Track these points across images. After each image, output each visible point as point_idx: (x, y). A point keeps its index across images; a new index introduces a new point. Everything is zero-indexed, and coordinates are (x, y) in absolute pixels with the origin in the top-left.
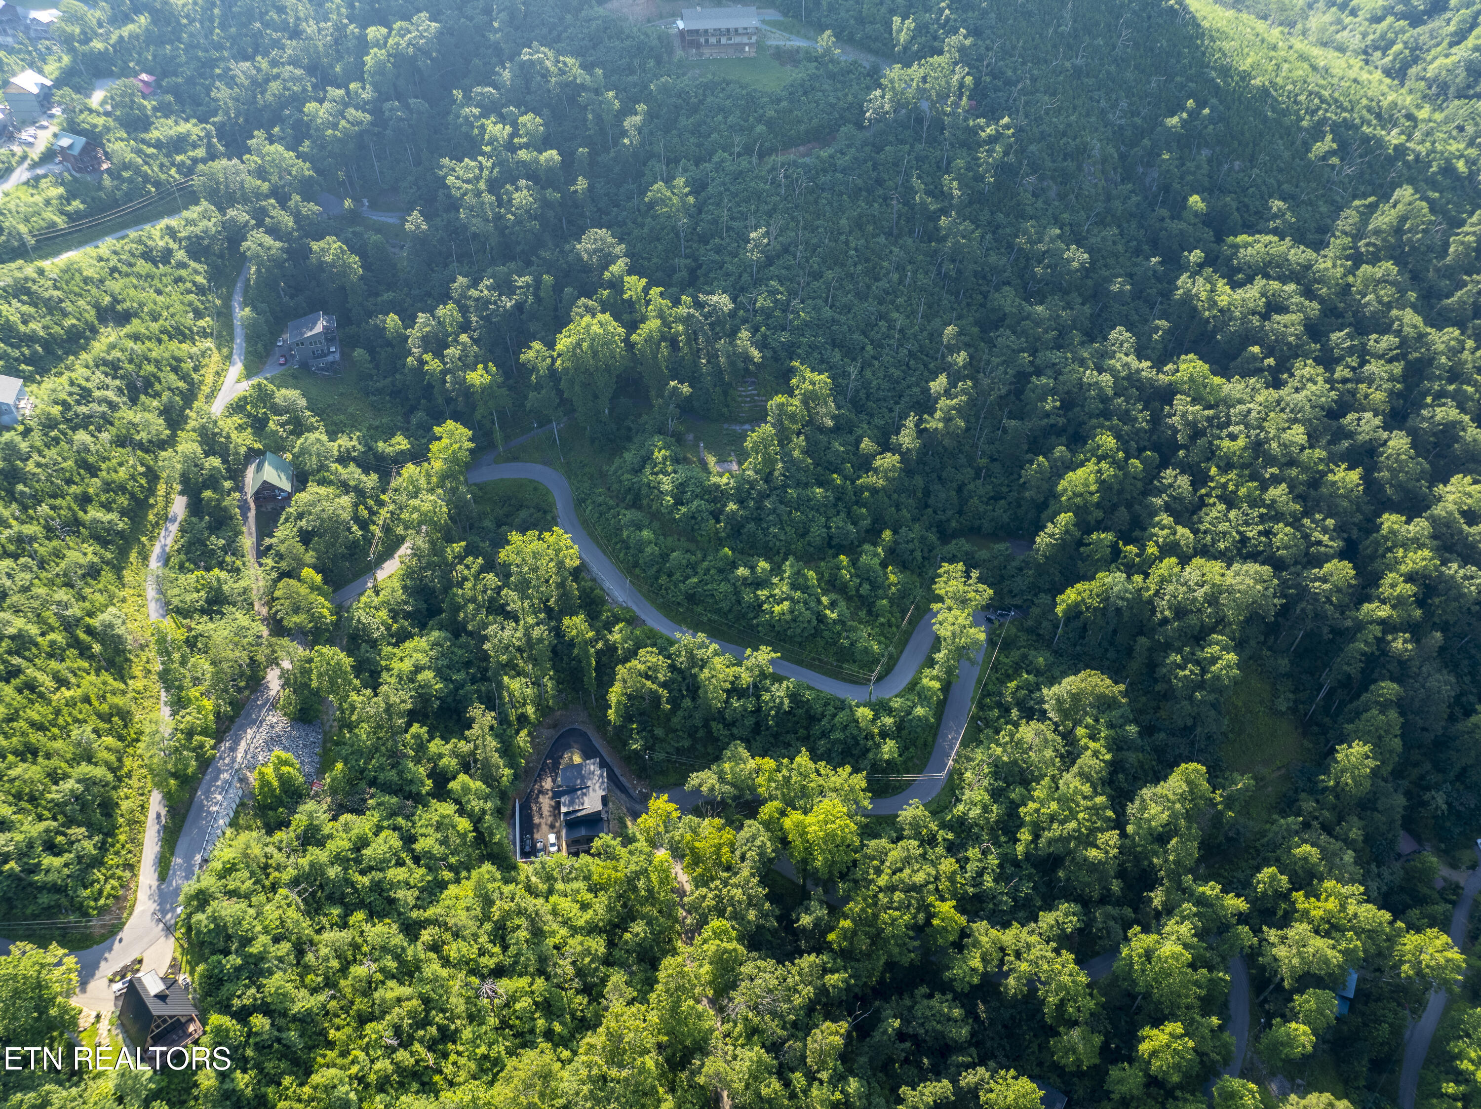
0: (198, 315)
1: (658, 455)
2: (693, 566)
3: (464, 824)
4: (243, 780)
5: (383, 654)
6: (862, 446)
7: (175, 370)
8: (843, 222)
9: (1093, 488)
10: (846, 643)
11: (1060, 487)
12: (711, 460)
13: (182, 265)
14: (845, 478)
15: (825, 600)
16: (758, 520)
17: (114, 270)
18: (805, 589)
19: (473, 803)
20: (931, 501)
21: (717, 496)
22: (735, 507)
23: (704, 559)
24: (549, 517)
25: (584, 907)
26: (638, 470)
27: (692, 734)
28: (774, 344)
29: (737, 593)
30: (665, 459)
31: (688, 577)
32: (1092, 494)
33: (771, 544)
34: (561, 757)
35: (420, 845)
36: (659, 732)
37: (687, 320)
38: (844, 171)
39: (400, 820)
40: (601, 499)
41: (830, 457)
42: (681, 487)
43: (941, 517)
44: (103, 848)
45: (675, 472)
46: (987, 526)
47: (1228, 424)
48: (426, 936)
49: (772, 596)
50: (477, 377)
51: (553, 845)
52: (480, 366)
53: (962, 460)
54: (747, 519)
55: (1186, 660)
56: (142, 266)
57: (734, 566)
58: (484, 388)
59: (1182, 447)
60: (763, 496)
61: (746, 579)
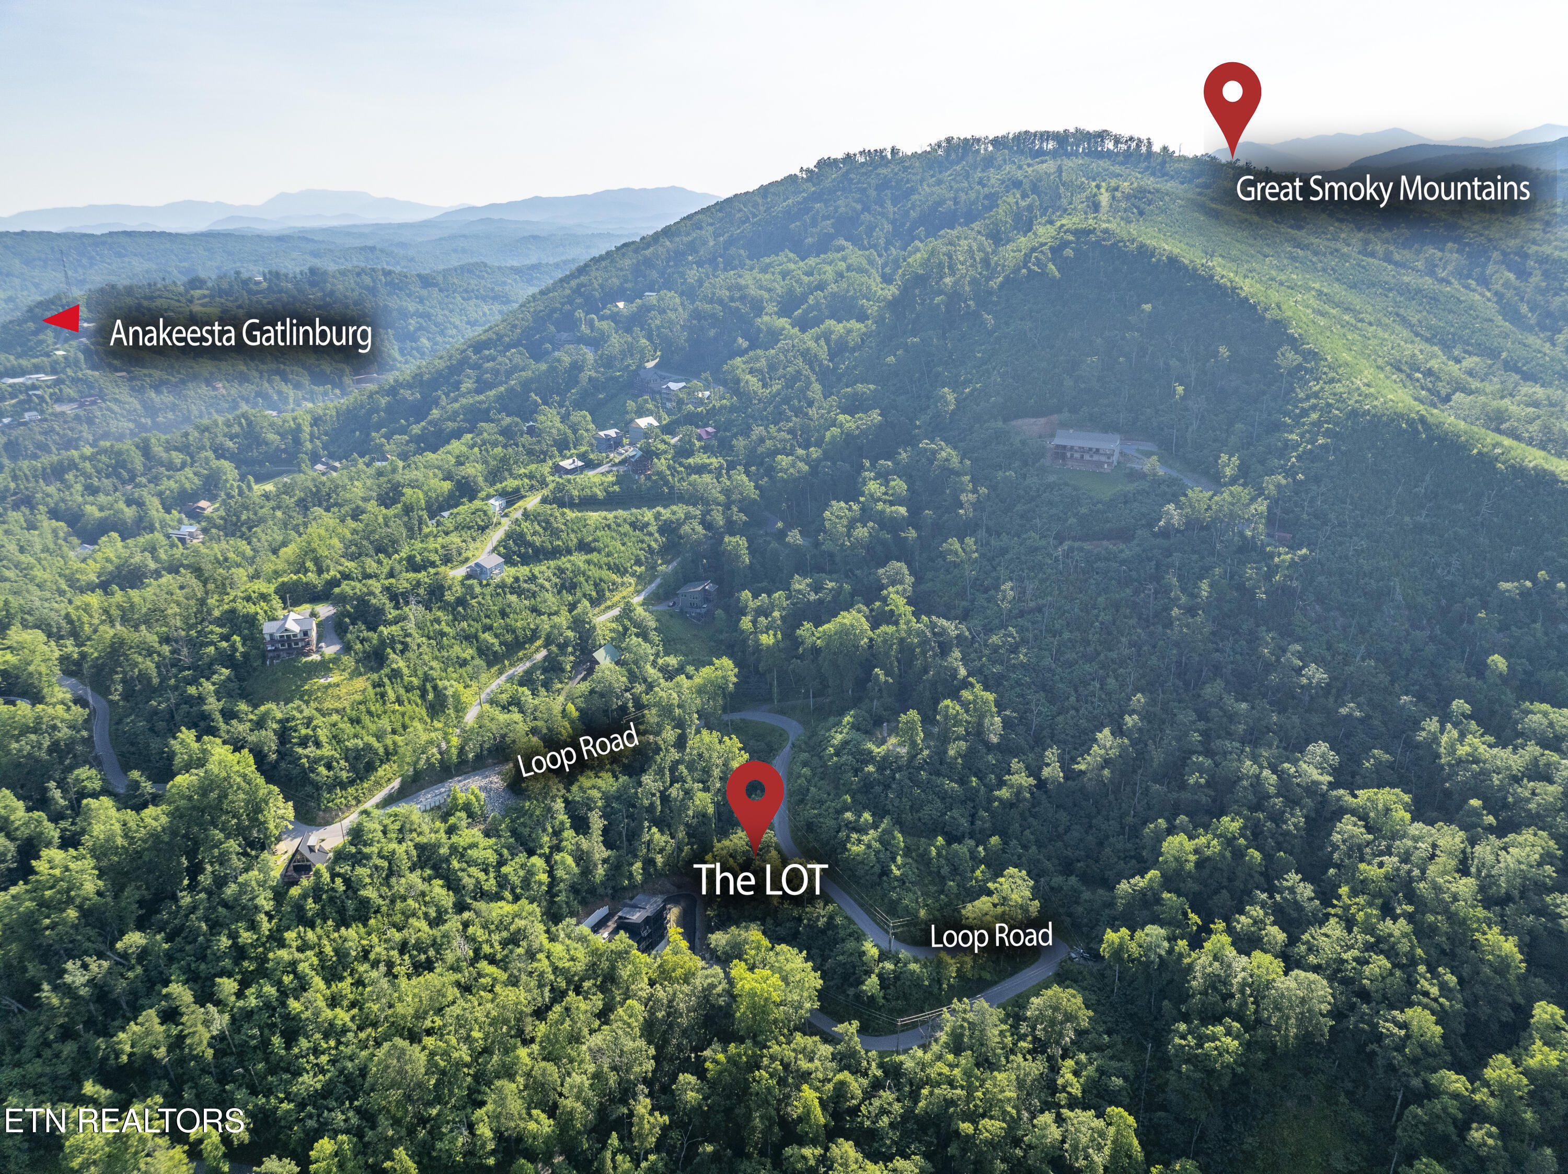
0: (638, 562)
1: (846, 721)
2: (821, 802)
3: (544, 879)
6: (1012, 765)
7: (596, 585)
8: (1101, 600)
9: (1190, 858)
10: (894, 896)
11: (1164, 845)
12: (892, 741)
13: (651, 534)
14: (984, 784)
15: (899, 860)
16: (886, 785)
17: (609, 526)
18: (887, 845)
19: (561, 873)
21: (869, 758)
22: (873, 770)
25: (572, 959)
26: (831, 729)
29: (838, 830)
30: (849, 724)
32: (1187, 861)
38: (1123, 562)
39: (506, 852)
41: (980, 764)
42: (845, 743)
44: (352, 782)
45: (847, 733)
48: (466, 915)
49: (859, 840)
50: (767, 639)
52: (771, 632)
54: (879, 783)
56: (626, 528)
57: (847, 810)
58: (768, 647)
60: (900, 769)
61: (849, 822)
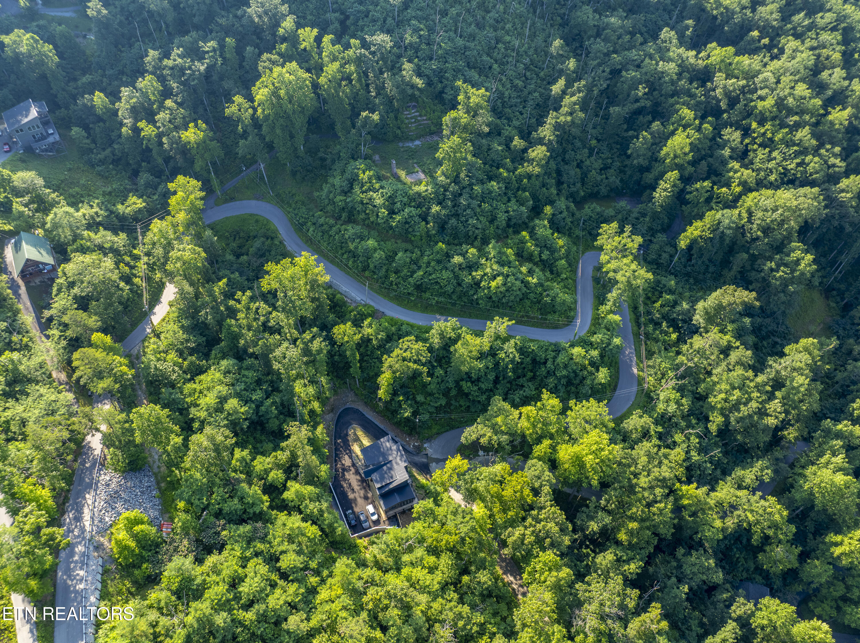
1: (364, 177)
2: (415, 262)
3: (312, 531)
4: (98, 547)
5: (186, 391)
6: (514, 143)
9: (687, 149)
10: (548, 299)
11: (663, 153)
12: (402, 174)
14: (508, 171)
15: (524, 270)
16: (456, 215)
18: (509, 264)
19: (311, 506)
20: (565, 178)
22: (438, 208)
23: (422, 255)
24: (277, 242)
26: (347, 191)
27: (446, 393)
28: (428, 72)
29: (456, 277)
30: (370, 178)
31: (413, 272)
32: (685, 154)
33: (471, 233)
34: (347, 435)
35: (285, 563)
36: (420, 398)
37: (359, 60)
39: (260, 546)
40: (322, 220)
41: (493, 156)
42: (391, 200)
43: (573, 189)
45: (382, 187)
46: (604, 191)
47: (756, 90)
49: (485, 274)
50: (191, 135)
51: (373, 514)
52: (191, 125)
53: (578, 144)
54: (449, 217)
55: (778, 266)
57: (448, 256)
58: (199, 144)
59: (725, 111)
61: (460, 265)
